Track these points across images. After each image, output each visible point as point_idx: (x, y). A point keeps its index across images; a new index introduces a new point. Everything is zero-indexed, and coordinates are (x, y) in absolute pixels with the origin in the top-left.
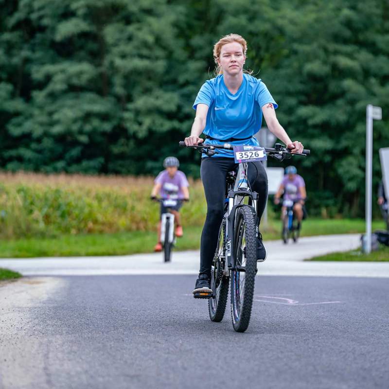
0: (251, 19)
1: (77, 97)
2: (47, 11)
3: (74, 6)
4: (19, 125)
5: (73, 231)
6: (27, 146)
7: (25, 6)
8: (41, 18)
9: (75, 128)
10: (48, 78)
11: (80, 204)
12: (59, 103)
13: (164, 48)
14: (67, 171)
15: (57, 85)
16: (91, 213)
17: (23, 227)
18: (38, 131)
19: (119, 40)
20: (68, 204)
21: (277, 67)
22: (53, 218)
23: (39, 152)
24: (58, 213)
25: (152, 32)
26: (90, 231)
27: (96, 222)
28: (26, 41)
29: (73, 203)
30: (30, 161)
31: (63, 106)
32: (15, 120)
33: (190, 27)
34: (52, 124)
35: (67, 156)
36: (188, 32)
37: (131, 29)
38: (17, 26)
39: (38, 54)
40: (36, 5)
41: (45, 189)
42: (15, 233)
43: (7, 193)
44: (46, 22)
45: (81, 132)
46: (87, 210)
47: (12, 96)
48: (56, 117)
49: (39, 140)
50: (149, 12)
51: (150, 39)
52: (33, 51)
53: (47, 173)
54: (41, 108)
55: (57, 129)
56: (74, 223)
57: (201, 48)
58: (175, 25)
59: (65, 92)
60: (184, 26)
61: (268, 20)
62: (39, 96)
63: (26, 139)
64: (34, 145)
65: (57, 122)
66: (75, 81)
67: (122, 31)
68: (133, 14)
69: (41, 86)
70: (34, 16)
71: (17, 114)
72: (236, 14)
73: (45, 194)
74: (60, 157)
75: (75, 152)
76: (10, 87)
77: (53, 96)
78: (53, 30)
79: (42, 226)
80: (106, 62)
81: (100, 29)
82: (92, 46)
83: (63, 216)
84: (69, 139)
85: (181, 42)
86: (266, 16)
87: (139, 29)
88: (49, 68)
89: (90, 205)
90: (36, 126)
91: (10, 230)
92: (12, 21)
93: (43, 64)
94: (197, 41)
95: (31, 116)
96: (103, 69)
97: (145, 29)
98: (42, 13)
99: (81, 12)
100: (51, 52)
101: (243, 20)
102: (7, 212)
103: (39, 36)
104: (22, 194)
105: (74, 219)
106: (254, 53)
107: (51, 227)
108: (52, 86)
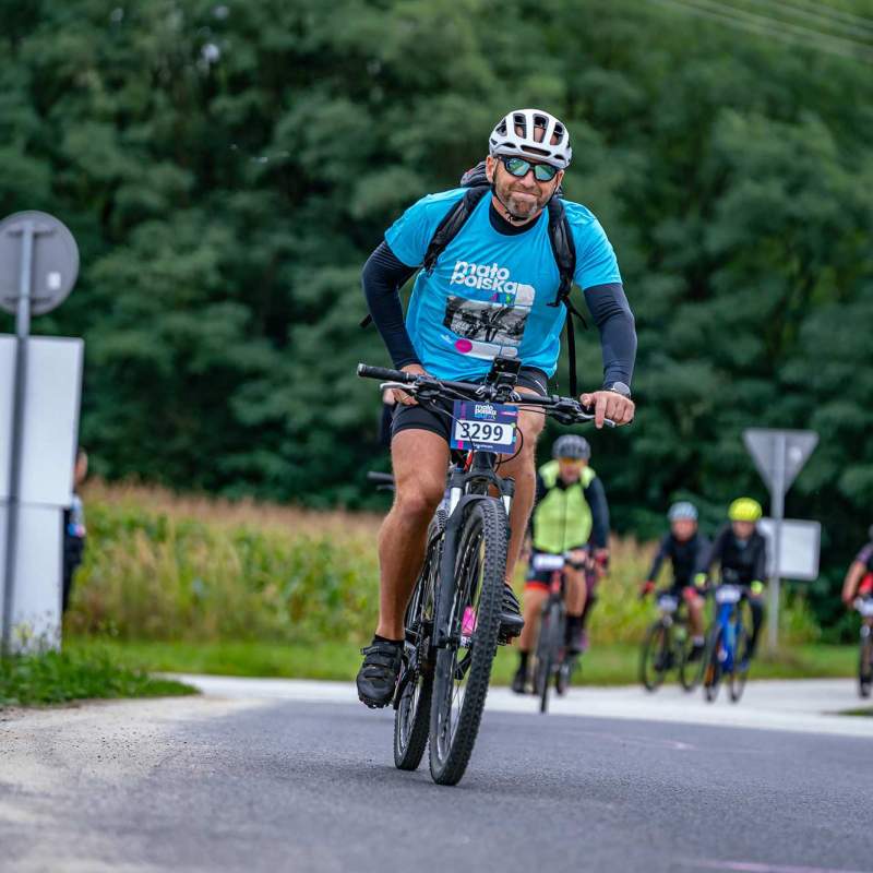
0: (794, 190)
2: (338, 148)
3: (398, 139)
4: (259, 399)
6: (273, 448)
7: (289, 135)
10: (330, 298)
12: (350, 355)
14: (353, 508)
15: (348, 315)
17: (240, 617)
18: (301, 416)
20: (347, 576)
21: (846, 299)
22: (310, 606)
23: (299, 461)
24: (323, 595)
28: (286, 213)
29: (358, 577)
30: (277, 481)
32: (251, 388)
33: (656, 199)
34: (333, 401)
35: (361, 476)
36: (651, 212)
38: (270, 178)
39: (311, 243)
40: (314, 133)
41: (297, 541)
42: (221, 630)
43: (211, 544)
44: (334, 171)
47: (247, 333)
48: (343, 385)
49: (301, 436)
52: (300, 235)
53: (306, 507)
54: (309, 363)
55: (343, 415)
56: (355, 618)
57: (675, 248)
58: (621, 193)
60: (641, 195)
61: (833, 194)
62: (307, 338)
63: (272, 431)
64: (288, 447)
65: (347, 398)
69: (313, 314)
70: (308, 158)
71: (256, 374)
72: (760, 175)
73: (296, 550)
74: (346, 477)
76: (243, 313)
77: (338, 339)
78: (349, 190)
79: (283, 618)
83: (332, 602)
85: (633, 232)
86: (828, 184)
88: (332, 276)
90: (298, 405)
91: (209, 623)
93: (319, 265)
94: (669, 231)
95: (287, 381)
98: (326, 151)
99: (412, 154)
100: (342, 241)
101: (775, 190)
102: (207, 584)
103: (316, 202)
104: (246, 549)
105: (358, 611)
106: (795, 265)
107: (305, 624)
108: (335, 318)
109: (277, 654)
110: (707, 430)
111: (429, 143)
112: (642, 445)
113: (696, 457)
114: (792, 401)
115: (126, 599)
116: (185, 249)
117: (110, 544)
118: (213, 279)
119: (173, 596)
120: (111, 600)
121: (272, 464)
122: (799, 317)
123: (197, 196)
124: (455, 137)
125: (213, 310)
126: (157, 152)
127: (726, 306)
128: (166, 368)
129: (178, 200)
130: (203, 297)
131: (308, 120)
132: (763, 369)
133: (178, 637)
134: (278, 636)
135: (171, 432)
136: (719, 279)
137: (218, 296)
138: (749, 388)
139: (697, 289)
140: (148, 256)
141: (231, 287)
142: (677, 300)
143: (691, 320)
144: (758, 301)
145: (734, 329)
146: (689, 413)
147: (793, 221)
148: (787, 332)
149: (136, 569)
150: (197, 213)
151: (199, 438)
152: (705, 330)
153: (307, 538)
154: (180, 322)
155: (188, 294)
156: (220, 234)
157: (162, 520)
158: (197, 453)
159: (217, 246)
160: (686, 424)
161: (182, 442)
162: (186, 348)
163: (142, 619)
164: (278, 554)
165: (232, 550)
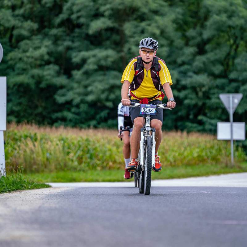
0: (230, 17)
1: (105, 75)
2: (83, 13)
3: (102, 9)
4: (63, 95)
5: (99, 168)
6: (69, 110)
7: (68, 9)
8: (79, 17)
9: (103, 96)
10: (84, 61)
11: (104, 149)
12: (91, 79)
13: (167, 38)
14: (95, 127)
15: (90, 66)
16: (111, 156)
17: (62, 164)
18: (77, 100)
19: (135, 33)
20: (95, 149)
22: (84, 160)
23: (78, 114)
24: (88, 155)
25: (158, 27)
26: (110, 168)
27: (115, 162)
28: (68, 35)
29: (99, 149)
30: (70, 120)
31: (94, 82)
32: (60, 92)
33: (186, 23)
34: (87, 94)
35: (98, 117)
36: (185, 27)
37: (143, 24)
38: (62, 24)
39: (77, 44)
40: (75, 8)
41: (79, 139)
42: (56, 168)
43: (51, 141)
44: (82, 20)
45: (107, 100)
46: (108, 154)
47: (58, 74)
48: (90, 89)
49: (78, 106)
50: (156, 12)
51: (157, 32)
52: (73, 41)
53: (81, 128)
54: (79, 82)
55: (90, 98)
56: (98, 162)
57: (193, 38)
58: (175, 21)
59: (96, 71)
60: (181, 22)
61: (243, 17)
62: (77, 74)
63: (68, 104)
64: (73, 110)
65: (91, 92)
66: (103, 63)
67: (137, 27)
68: (144, 14)
69: (79, 67)
70: (74, 17)
71: (62, 87)
72: (219, 13)
73: (79, 141)
74: (93, 118)
75: (104, 114)
76: (57, 68)
77: (87, 74)
78: (88, 26)
79: (76, 163)
80: (125, 49)
81: (121, 26)
82: (116, 37)
83: (91, 158)
84: (99, 104)
85: (179, 34)
86: (241, 14)
87: (149, 25)
88: (84, 54)
89: (110, 150)
90: (76, 96)
91: (53, 166)
92: (58, 20)
93: (80, 51)
94: (191, 33)
95: (72, 89)
96: (123, 54)
97: (154, 25)
98: (79, 14)
99: (107, 13)
100: (86, 42)
101: (224, 17)
102: (51, 154)
103: (77, 30)
104: (62, 142)
105: (99, 160)
106: (232, 41)
107: (83, 165)
108: (86, 67)
109: (75, 175)
110: (207, 96)
111: (112, 9)
112: (186, 102)
113: (204, 104)
114: (234, 85)
115: (25, 161)
116: (37, 48)
117: (19, 143)
118: (46, 57)
119: (41, 159)
120: (21, 161)
121: (69, 115)
122: (234, 58)
123: (39, 31)
124: (120, 7)
125: (47, 67)
126: (25, 18)
127: (211, 56)
128: (33, 86)
129: (33, 33)
130: (44, 63)
131: (73, 4)
132: (223, 75)
133: (43, 171)
134: (75, 169)
135: (36, 107)
136: (208, 47)
137: (48, 63)
138: (220, 81)
139: (201, 51)
140: (25, 51)
141: (52, 59)
142: (195, 55)
143: (199, 61)
144: (221, 53)
145: (214, 63)
146: (201, 90)
147: (230, 27)
148: (231, 63)
149: (28, 151)
150: (40, 37)
151: (45, 108)
152: (204, 63)
153: (81, 138)
154: (36, 71)
155: (38, 62)
156: (48, 42)
157: (35, 134)
158: (44, 113)
159: (46, 46)
160: (200, 94)
161: (40, 110)
162: (39, 80)
163: (31, 167)
164: (73, 143)
165: (58, 142)
